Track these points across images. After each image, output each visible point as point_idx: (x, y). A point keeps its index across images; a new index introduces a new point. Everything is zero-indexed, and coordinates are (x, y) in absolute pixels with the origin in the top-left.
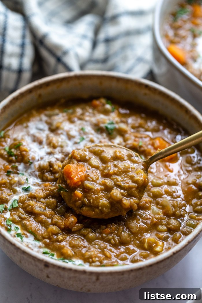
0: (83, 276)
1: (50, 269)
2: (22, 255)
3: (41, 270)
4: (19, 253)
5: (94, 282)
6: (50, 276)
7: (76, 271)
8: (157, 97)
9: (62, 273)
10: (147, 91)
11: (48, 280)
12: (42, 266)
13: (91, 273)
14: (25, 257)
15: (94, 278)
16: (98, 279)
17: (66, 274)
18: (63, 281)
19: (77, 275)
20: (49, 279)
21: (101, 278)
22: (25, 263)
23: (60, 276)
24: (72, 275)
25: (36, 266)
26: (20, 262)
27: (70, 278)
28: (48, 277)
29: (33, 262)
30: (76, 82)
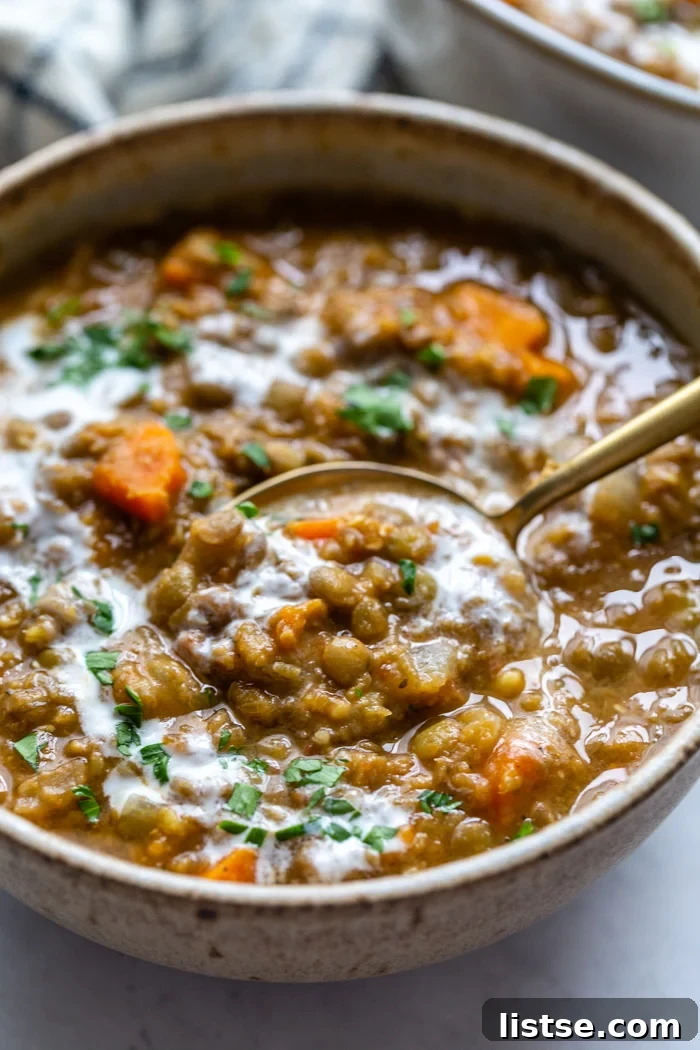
0: (357, 924)
1: (224, 925)
2: (102, 894)
3: (187, 935)
4: (83, 889)
5: (402, 936)
6: (222, 949)
7: (329, 909)
8: (454, 157)
9: (273, 927)
10: (406, 142)
11: (213, 968)
12: (186, 919)
13: (392, 903)
14: (112, 898)
15: (403, 919)
16: (417, 919)
17: (293, 929)
18: (281, 956)
19: (336, 923)
20: (218, 962)
21: (431, 912)
22: (115, 920)
23: (267, 941)
24: (315, 926)
25: (163, 922)
26: (93, 920)
27: (308, 940)
28: (215, 954)
29: (148, 910)
30: (124, 163)
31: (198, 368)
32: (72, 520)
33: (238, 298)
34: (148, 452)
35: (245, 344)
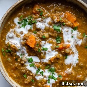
31: (37, 26)
32: (24, 48)
33: (41, 16)
34: (32, 41)
35: (42, 22)
